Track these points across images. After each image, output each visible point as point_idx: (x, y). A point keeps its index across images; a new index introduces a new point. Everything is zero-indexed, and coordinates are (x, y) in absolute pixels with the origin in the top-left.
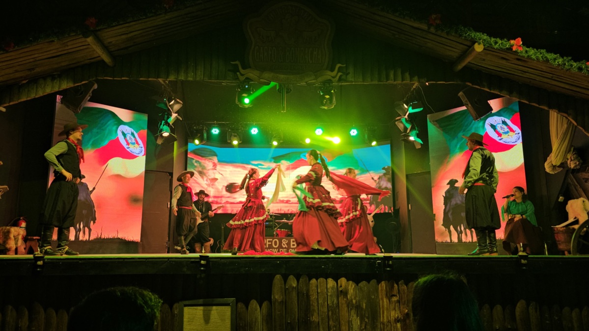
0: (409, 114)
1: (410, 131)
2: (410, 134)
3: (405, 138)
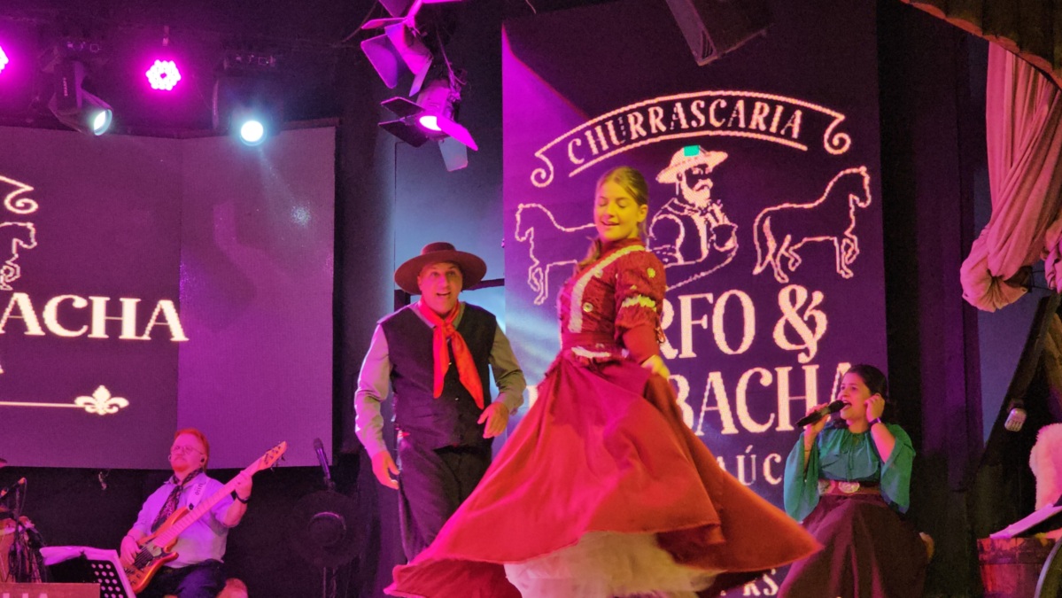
0: (423, 7)
2: (422, 103)
3: (402, 119)
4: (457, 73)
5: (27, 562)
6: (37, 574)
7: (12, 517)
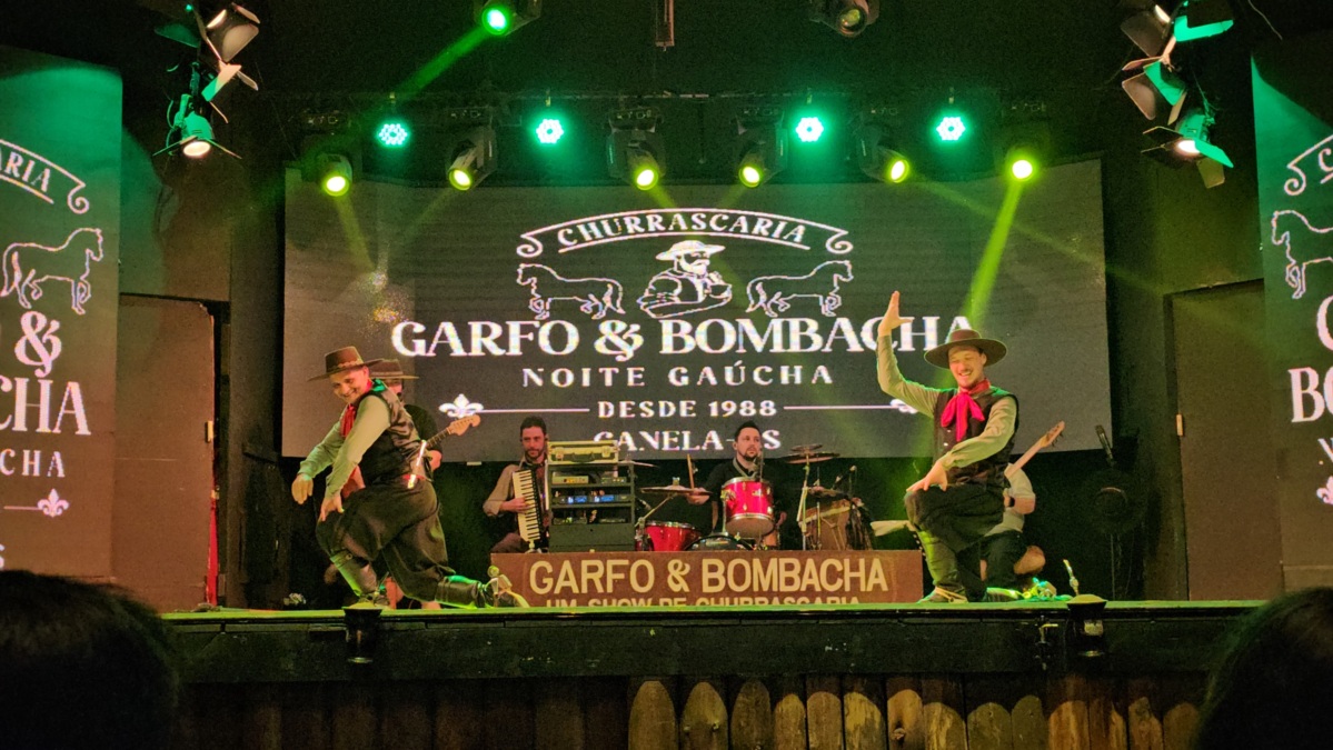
0: (1178, 46)
1: (1182, 116)
2: (1180, 130)
3: (1162, 146)
4: (1211, 100)
5: (861, 535)
6: (869, 544)
7: (846, 497)
